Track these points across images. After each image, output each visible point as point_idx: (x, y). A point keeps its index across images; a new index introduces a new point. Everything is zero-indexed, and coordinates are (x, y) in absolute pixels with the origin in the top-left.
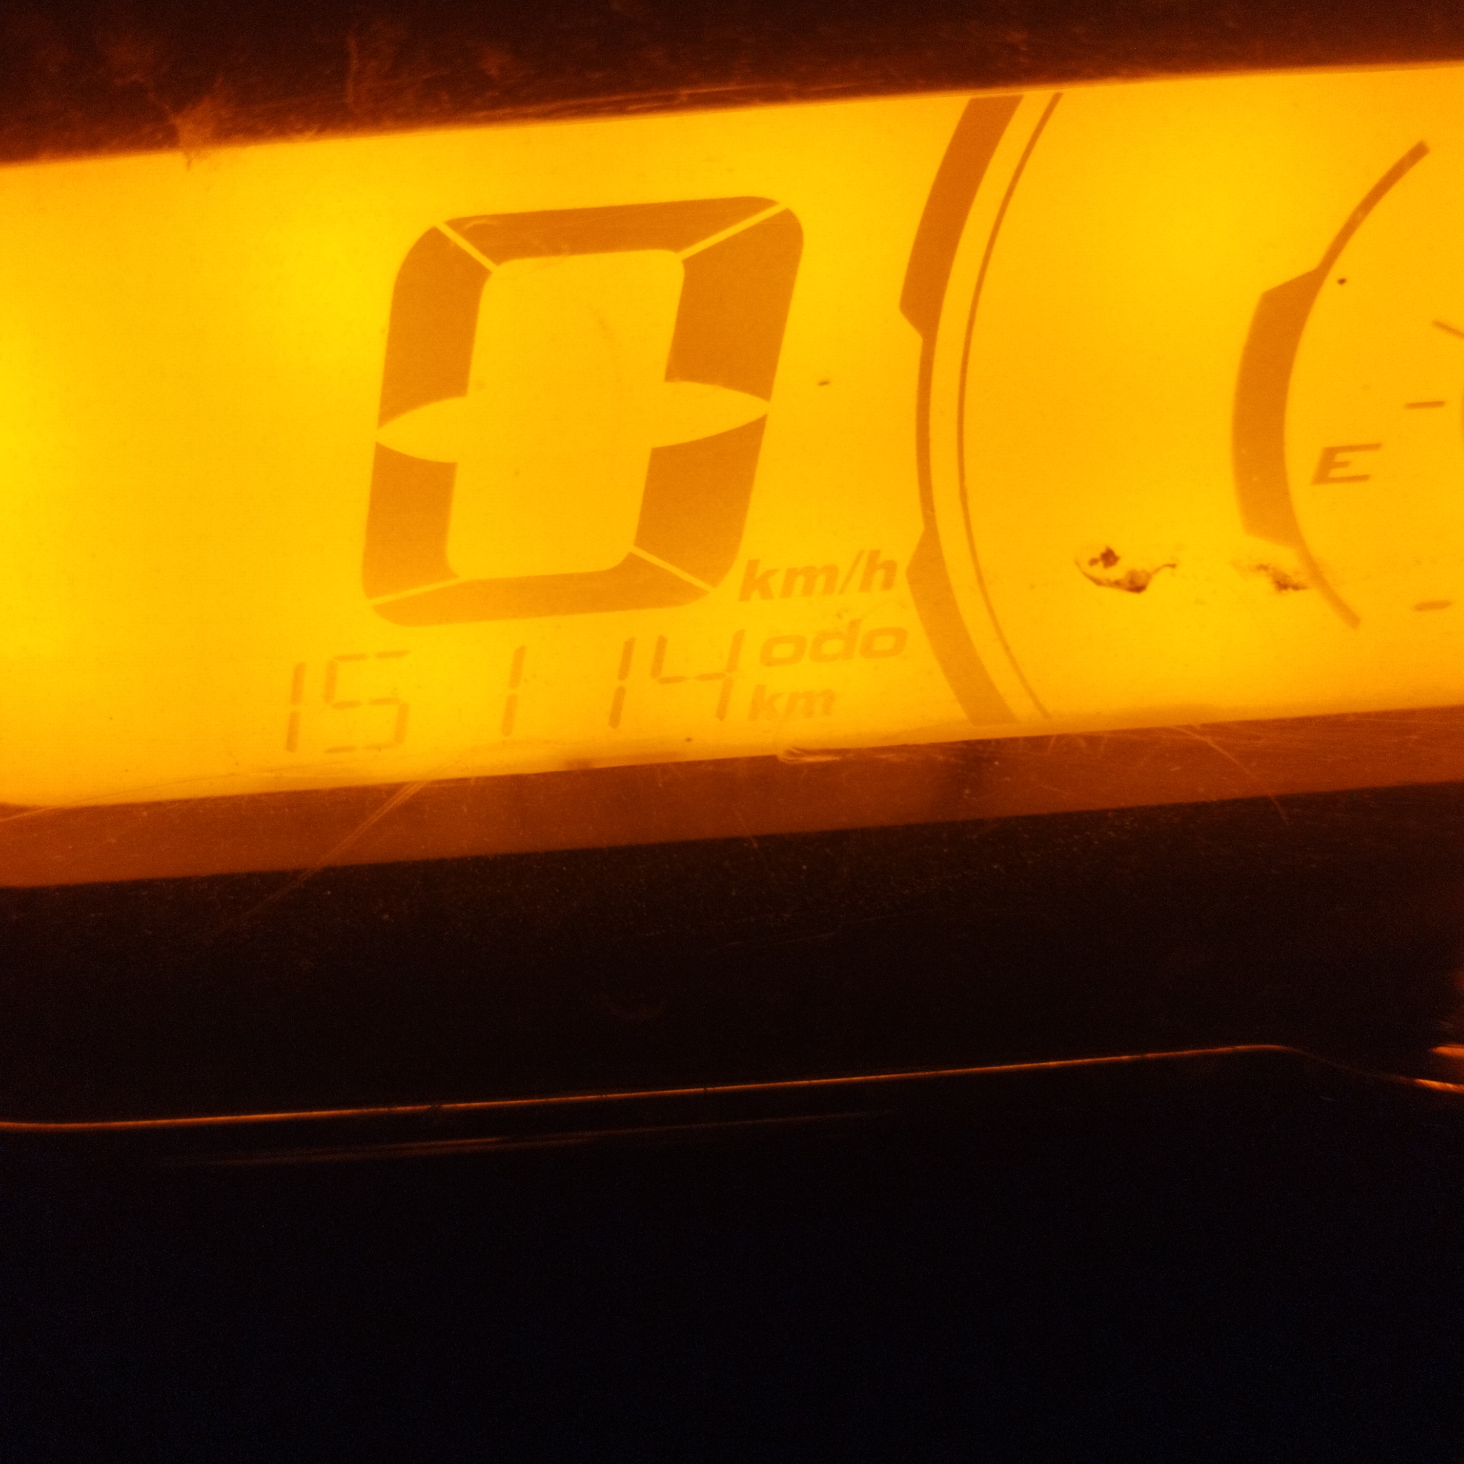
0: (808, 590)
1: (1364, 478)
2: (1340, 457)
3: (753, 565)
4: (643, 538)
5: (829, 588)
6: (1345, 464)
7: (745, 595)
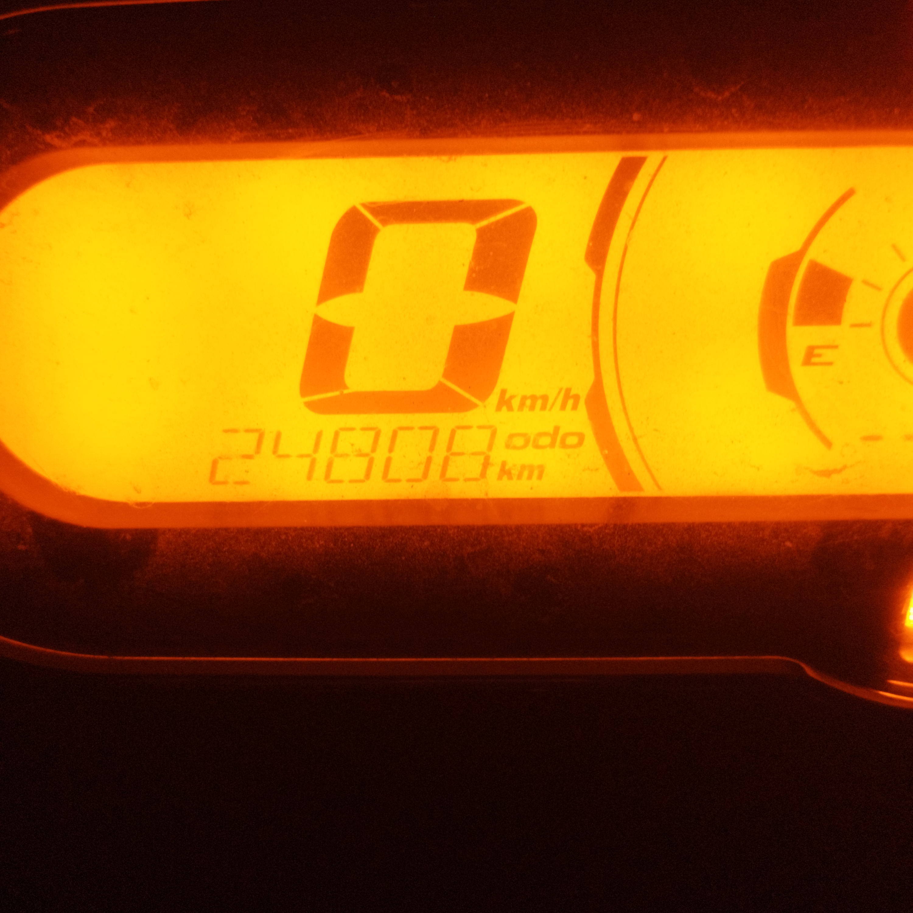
0: (532, 408)
1: (830, 364)
2: (817, 351)
3: (503, 392)
4: (447, 374)
5: (543, 408)
6: (819, 355)
7: (499, 409)
